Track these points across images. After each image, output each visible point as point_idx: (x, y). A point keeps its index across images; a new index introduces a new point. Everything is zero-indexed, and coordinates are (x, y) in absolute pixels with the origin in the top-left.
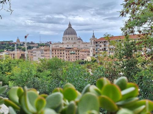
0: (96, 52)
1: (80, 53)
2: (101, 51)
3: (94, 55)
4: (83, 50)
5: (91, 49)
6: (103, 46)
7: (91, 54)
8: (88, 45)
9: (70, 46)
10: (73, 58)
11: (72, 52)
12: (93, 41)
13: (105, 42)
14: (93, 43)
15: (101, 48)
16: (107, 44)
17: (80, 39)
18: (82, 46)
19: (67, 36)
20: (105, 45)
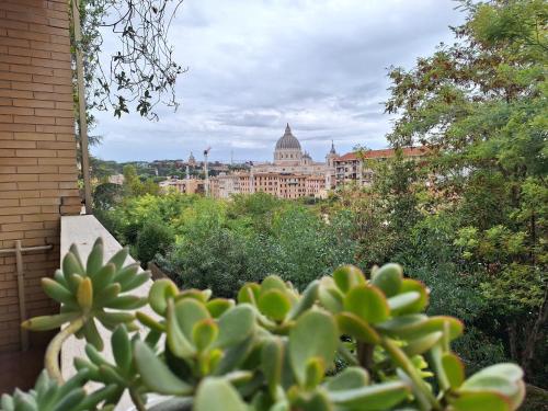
0: (338, 181)
1: (307, 183)
2: (346, 180)
3: (333, 188)
4: (313, 177)
5: (328, 175)
6: (351, 169)
7: (328, 185)
8: (323, 168)
9: (288, 170)
10: (293, 193)
11: (292, 181)
12: (331, 161)
13: (354, 162)
14: (331, 164)
15: (347, 174)
16: (360, 166)
17: (307, 156)
18: (311, 170)
19: (283, 151)
20: (354, 168)
